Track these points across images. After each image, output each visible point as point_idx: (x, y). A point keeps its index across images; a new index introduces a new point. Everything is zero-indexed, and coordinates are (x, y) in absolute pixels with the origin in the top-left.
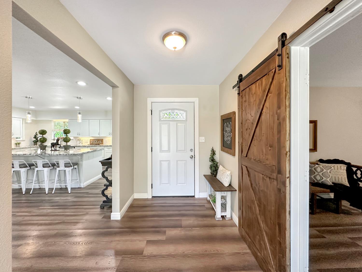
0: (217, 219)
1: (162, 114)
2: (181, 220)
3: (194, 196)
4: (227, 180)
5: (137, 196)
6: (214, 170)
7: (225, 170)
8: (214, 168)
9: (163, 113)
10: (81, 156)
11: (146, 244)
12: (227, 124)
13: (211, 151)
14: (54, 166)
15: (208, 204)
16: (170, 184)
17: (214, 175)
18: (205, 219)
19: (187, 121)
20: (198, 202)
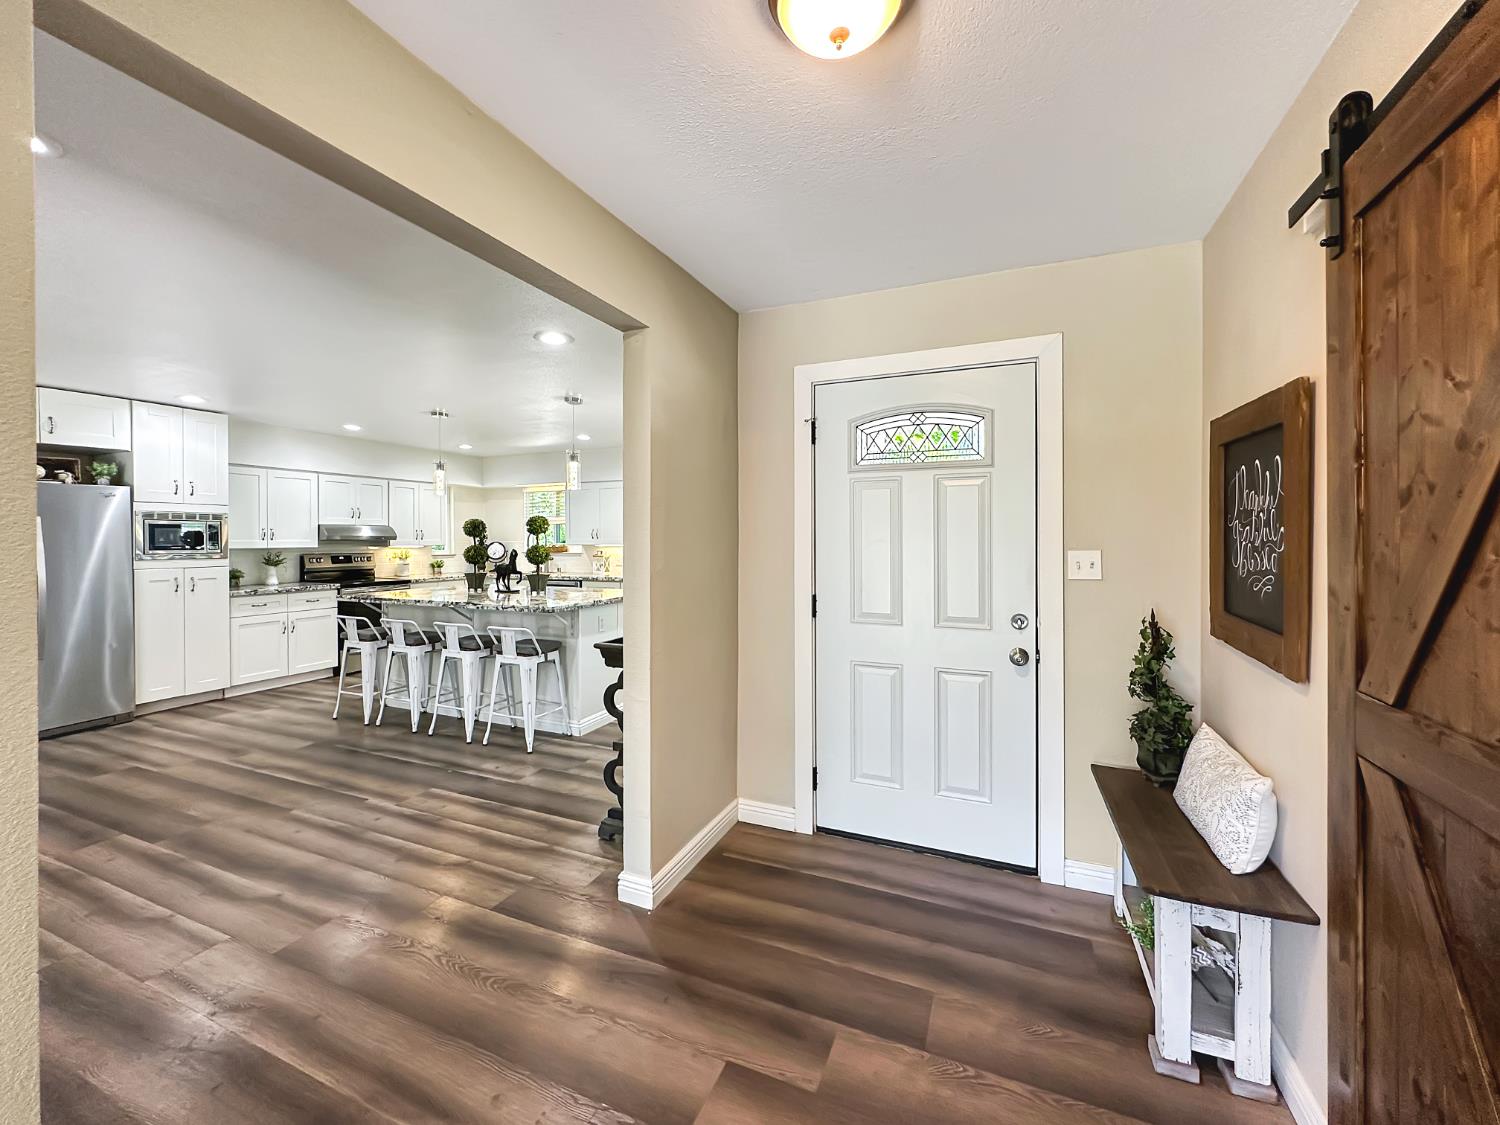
0: (1163, 1064)
1: (864, 436)
2: (926, 998)
3: (1034, 872)
4: (1241, 828)
5: (750, 810)
6: (1161, 748)
7: (1235, 765)
8: (1159, 737)
9: (868, 431)
10: (572, 619)
11: (718, 1084)
12: (1251, 468)
13: (1143, 633)
14: (490, 646)
15: (1115, 943)
16: (902, 785)
17: (1162, 779)
18: (1077, 1037)
19: (992, 465)
20: (1053, 911)
